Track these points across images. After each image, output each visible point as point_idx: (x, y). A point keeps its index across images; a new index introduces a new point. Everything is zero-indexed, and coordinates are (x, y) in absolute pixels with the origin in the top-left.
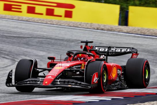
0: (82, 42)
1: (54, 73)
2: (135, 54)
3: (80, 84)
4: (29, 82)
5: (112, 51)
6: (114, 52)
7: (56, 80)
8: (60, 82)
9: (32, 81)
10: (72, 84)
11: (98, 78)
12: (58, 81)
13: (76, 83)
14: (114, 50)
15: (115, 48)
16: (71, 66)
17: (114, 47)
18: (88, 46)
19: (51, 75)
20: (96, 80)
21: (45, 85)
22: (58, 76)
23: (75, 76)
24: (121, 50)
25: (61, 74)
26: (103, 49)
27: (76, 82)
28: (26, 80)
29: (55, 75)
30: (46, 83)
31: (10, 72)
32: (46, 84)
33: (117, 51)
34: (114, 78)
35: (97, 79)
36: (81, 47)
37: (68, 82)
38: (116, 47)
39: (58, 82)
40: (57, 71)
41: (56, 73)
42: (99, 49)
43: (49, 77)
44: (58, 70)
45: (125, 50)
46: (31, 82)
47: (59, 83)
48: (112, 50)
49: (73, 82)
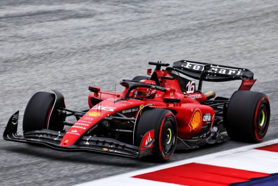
0: (150, 63)
1: (84, 124)
2: (248, 80)
3: (124, 147)
4: (41, 136)
5: (213, 71)
6: (215, 74)
7: (85, 138)
8: (89, 141)
9: (47, 134)
10: (109, 146)
11: (154, 140)
12: (88, 139)
13: (117, 145)
14: (216, 70)
15: (218, 67)
16: (117, 112)
17: (216, 65)
18: (161, 70)
19: (77, 127)
20: (149, 144)
21: (64, 146)
22: (89, 130)
23: (120, 130)
24: (227, 71)
25: (97, 126)
26: (199, 67)
27: (116, 143)
28: (38, 131)
29: (85, 128)
30: (66, 141)
31: (13, 116)
32: (65, 144)
33: (220, 72)
34: (195, 129)
35: (152, 141)
36: (149, 71)
37: (104, 143)
38: (220, 66)
39: (86, 141)
40: (89, 121)
41: (86, 125)
42: (193, 66)
43: (73, 131)
44: (92, 119)
45: (234, 72)
46: (45, 136)
47: (87, 143)
48: (213, 69)
49: (111, 144)
